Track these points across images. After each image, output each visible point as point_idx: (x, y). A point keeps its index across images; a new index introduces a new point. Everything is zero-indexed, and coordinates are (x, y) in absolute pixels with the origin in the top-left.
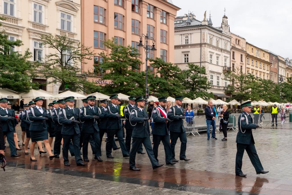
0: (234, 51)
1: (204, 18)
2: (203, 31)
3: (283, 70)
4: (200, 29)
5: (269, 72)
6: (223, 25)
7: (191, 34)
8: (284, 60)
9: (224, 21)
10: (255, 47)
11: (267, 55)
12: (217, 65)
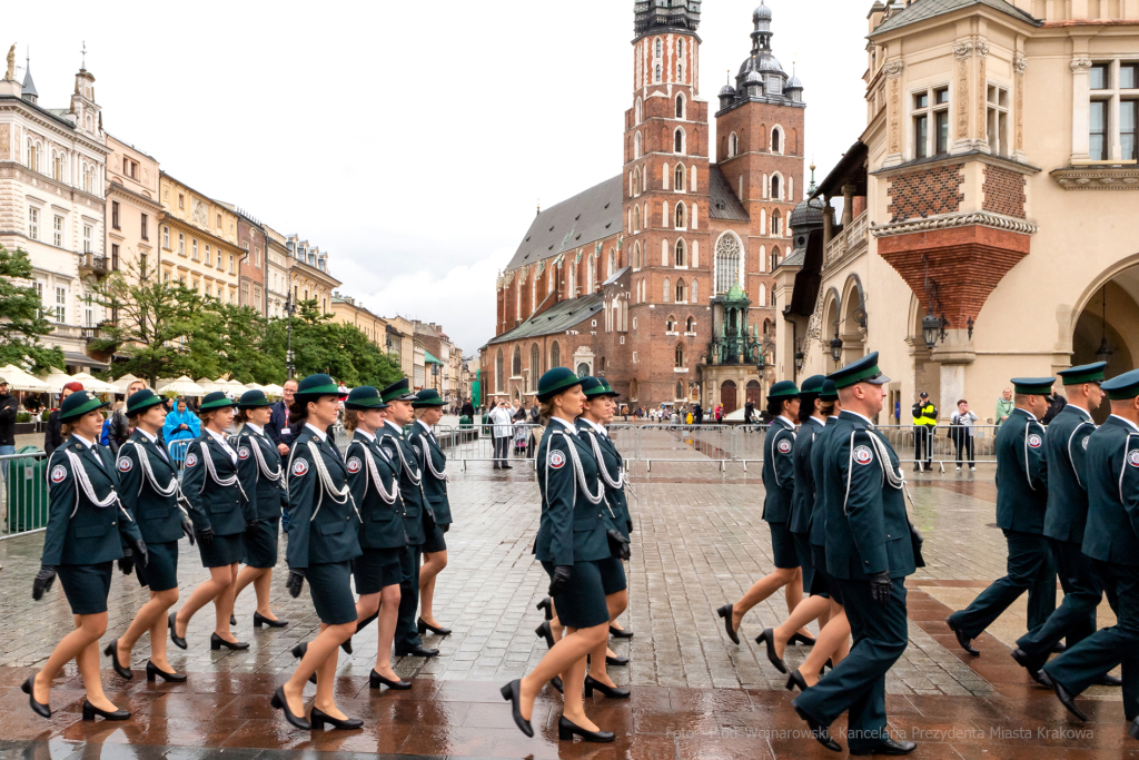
0: (117, 199)
1: (6, 69)
3: (281, 274)
5: (235, 281)
6: (76, 104)
8: (283, 243)
9: (80, 89)
10: (191, 191)
11: (229, 221)
12: (57, 247)
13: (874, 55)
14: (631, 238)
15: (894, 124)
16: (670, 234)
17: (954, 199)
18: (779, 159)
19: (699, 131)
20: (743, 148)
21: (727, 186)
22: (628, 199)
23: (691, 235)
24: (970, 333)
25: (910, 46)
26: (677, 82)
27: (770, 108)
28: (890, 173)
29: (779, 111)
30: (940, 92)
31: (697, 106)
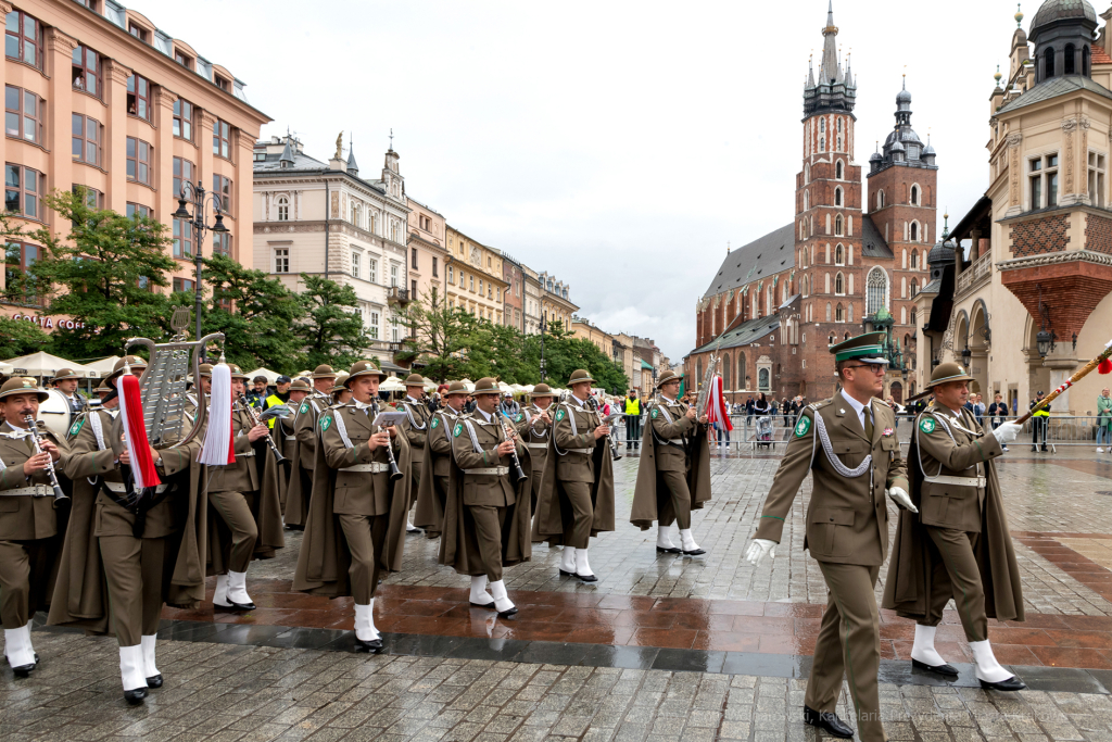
0: (415, 246)
1: (336, 151)
2: (332, 187)
3: (534, 302)
4: (326, 181)
5: (501, 307)
6: (386, 176)
7: (296, 193)
8: (536, 278)
9: (389, 165)
10: (469, 240)
11: (496, 262)
12: (373, 282)
13: (996, 130)
14: (801, 272)
15: (1015, 183)
16: (831, 269)
17: (1062, 242)
18: (917, 210)
19: (854, 189)
20: (888, 201)
21: (876, 232)
22: (798, 242)
23: (848, 269)
24: (1074, 345)
25: (1027, 122)
26: (837, 151)
27: (909, 171)
28: (1011, 221)
29: (917, 172)
30: (1051, 158)
31: (852, 169)
